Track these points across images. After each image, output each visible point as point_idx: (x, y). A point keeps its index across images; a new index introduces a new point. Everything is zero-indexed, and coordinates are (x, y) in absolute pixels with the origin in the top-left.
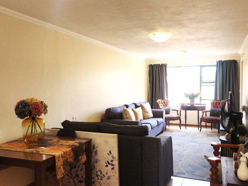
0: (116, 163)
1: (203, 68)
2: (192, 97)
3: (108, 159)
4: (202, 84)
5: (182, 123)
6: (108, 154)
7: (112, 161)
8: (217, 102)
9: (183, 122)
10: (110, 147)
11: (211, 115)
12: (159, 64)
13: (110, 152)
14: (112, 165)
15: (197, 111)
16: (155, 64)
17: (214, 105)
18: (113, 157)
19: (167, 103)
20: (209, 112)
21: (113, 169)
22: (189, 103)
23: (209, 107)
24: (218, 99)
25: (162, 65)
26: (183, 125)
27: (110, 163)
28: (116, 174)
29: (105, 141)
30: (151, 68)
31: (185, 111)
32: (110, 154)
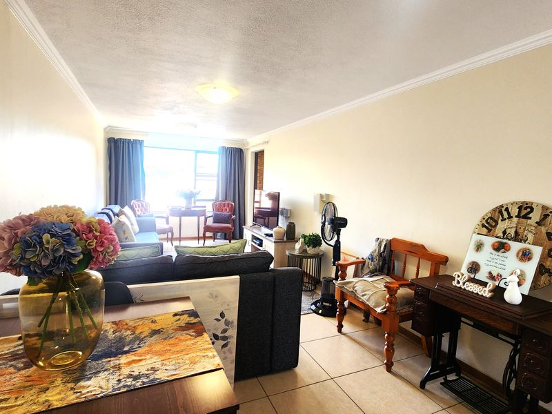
0: (233, 332)
1: (199, 155)
2: (190, 196)
3: (216, 329)
4: (197, 178)
5: (174, 237)
6: (216, 319)
7: (225, 331)
8: (220, 204)
9: (176, 235)
10: (222, 305)
11: (214, 222)
12: (130, 140)
13: (222, 315)
14: (225, 338)
15: (197, 217)
16: (121, 139)
17: (218, 207)
18: (227, 323)
19: (146, 205)
20: (212, 218)
21: (224, 346)
22: (184, 206)
23: (210, 211)
24: (220, 199)
25: (135, 141)
26: (176, 239)
27: (220, 335)
28: (231, 353)
29: (211, 296)
30: (113, 144)
31: (178, 218)
32: (221, 318)
